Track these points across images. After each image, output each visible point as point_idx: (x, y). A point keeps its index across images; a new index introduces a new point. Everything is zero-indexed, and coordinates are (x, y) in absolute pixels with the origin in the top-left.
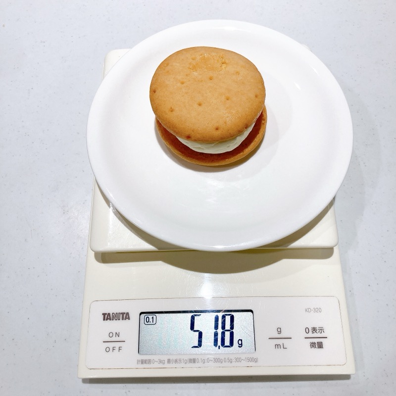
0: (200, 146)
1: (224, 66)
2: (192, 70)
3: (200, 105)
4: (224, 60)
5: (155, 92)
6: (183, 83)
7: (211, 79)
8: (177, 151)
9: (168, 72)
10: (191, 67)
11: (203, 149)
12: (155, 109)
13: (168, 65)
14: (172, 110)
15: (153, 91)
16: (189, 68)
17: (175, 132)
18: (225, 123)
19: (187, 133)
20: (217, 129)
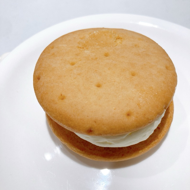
0: (105, 140)
1: (119, 41)
2: (81, 49)
3: (99, 86)
4: (117, 36)
5: (39, 79)
6: (73, 64)
7: (106, 55)
8: (75, 149)
9: (53, 54)
10: (80, 46)
11: (110, 144)
12: (41, 100)
13: (53, 48)
14: (63, 98)
15: (37, 78)
16: (78, 47)
17: (69, 126)
18: (139, 105)
19: (88, 126)
20: (128, 115)
